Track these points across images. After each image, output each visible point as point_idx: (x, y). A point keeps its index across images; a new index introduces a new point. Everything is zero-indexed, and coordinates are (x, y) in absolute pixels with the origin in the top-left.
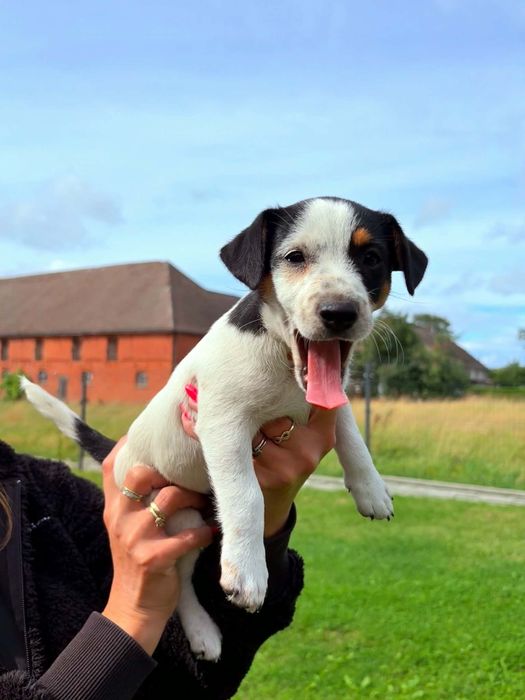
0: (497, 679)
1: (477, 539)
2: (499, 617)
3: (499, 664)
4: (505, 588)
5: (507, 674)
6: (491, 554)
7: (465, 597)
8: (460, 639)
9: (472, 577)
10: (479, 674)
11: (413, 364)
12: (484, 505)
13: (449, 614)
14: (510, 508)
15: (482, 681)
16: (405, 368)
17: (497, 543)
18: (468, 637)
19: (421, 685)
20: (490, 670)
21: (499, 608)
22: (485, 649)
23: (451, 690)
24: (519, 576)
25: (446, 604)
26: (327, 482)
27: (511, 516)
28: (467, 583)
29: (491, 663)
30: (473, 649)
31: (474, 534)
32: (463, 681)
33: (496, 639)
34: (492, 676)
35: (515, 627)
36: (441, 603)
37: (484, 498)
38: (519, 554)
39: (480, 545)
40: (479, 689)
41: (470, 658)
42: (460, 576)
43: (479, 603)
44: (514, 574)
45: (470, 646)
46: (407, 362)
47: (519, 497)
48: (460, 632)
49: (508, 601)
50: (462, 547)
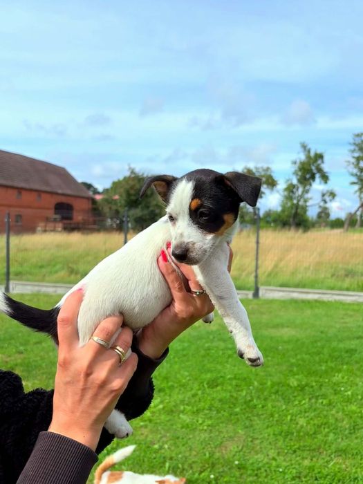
0: (203, 393)
2: (203, 361)
3: (203, 386)
4: (207, 345)
5: (207, 390)
7: (185, 353)
8: (182, 376)
10: (193, 392)
11: (151, 209)
13: (176, 362)
15: (194, 396)
16: (146, 212)
18: (186, 373)
19: (162, 402)
20: (199, 390)
21: (204, 356)
22: (196, 379)
23: (178, 402)
24: (214, 338)
25: (174, 358)
28: (186, 345)
29: (199, 385)
30: (189, 380)
32: (185, 397)
33: (202, 373)
34: (200, 392)
35: (212, 366)
40: (193, 400)
41: (188, 384)
43: (193, 355)
44: (211, 337)
45: (188, 378)
46: (148, 207)
48: (182, 372)
49: (208, 352)
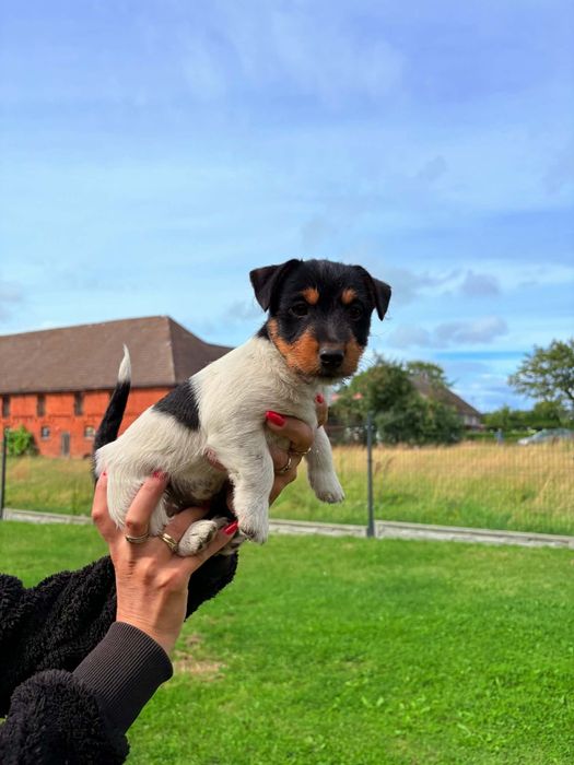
0: (493, 695)
1: (473, 577)
2: (494, 643)
3: (495, 683)
4: (498, 619)
5: (501, 691)
6: (487, 589)
7: (464, 628)
8: (461, 664)
9: (470, 610)
10: (477, 691)
11: (409, 411)
12: (479, 545)
13: (451, 643)
14: (503, 547)
15: (479, 697)
16: (401, 416)
17: (491, 579)
18: (467, 661)
19: (428, 702)
20: (486, 688)
21: (494, 636)
22: (482, 671)
23: (453, 705)
24: (511, 608)
25: (446, 635)
27: (504, 554)
28: (465, 616)
29: (487, 682)
30: (471, 671)
31: (471, 572)
32: (463, 698)
33: (491, 662)
34: (488, 693)
35: (508, 652)
36: (443, 634)
37: (480, 539)
38: (511, 589)
39: (476, 582)
40: (477, 704)
41: (470, 678)
42: (459, 611)
43: (476, 632)
44: (507, 607)
45: (470, 668)
46: (404, 409)
47: (512, 537)
48: (459, 658)
49: (502, 630)
50: (459, 584)
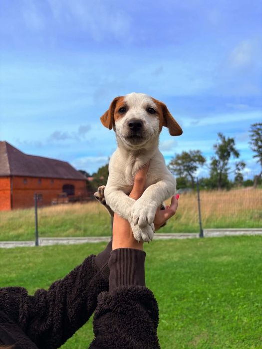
0: (175, 305)
1: (160, 255)
2: (172, 282)
3: (174, 299)
4: (172, 271)
5: (177, 302)
6: (166, 259)
7: (159, 277)
9: (160, 270)
10: (168, 304)
12: (161, 241)
14: (170, 240)
15: (169, 307)
17: (167, 255)
18: (162, 292)
20: (171, 302)
21: (172, 279)
22: (169, 295)
24: (177, 266)
26: (95, 239)
27: (171, 243)
28: (159, 272)
29: (171, 299)
30: (164, 296)
31: (158, 253)
33: (172, 290)
34: (172, 304)
35: (178, 285)
36: (150, 281)
37: (160, 238)
38: (176, 258)
39: (161, 257)
40: (169, 310)
42: (155, 270)
43: (164, 279)
44: (175, 266)
45: (163, 295)
47: (173, 236)
48: (158, 291)
49: (174, 276)
50: (155, 258)
